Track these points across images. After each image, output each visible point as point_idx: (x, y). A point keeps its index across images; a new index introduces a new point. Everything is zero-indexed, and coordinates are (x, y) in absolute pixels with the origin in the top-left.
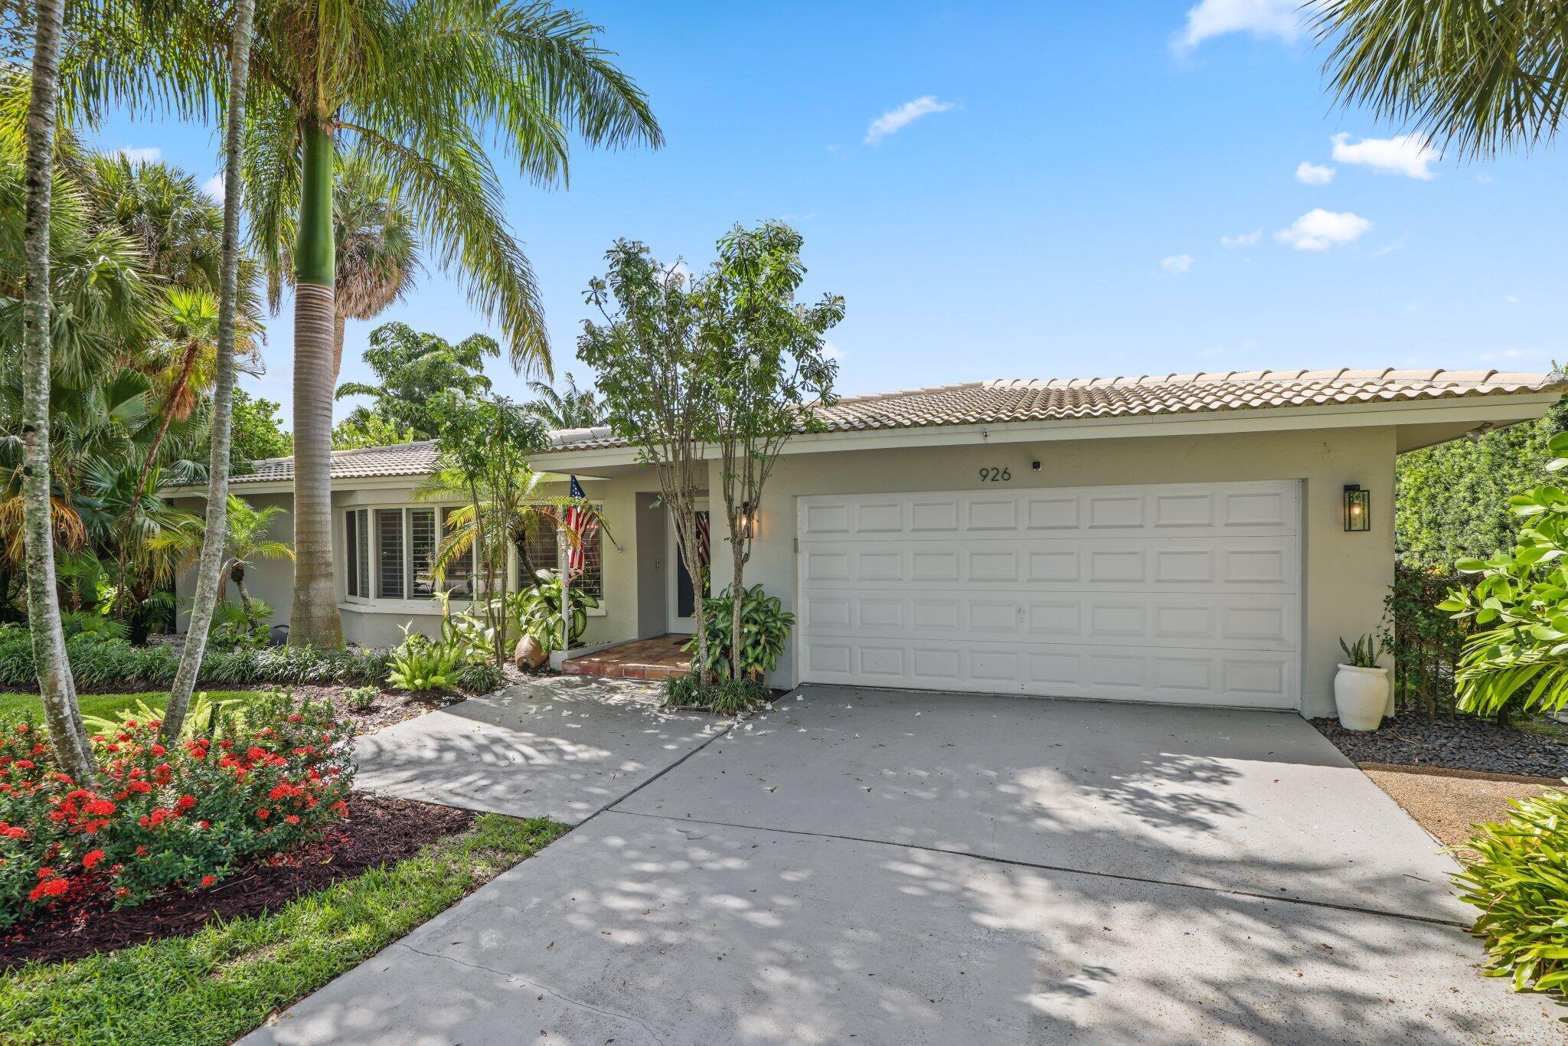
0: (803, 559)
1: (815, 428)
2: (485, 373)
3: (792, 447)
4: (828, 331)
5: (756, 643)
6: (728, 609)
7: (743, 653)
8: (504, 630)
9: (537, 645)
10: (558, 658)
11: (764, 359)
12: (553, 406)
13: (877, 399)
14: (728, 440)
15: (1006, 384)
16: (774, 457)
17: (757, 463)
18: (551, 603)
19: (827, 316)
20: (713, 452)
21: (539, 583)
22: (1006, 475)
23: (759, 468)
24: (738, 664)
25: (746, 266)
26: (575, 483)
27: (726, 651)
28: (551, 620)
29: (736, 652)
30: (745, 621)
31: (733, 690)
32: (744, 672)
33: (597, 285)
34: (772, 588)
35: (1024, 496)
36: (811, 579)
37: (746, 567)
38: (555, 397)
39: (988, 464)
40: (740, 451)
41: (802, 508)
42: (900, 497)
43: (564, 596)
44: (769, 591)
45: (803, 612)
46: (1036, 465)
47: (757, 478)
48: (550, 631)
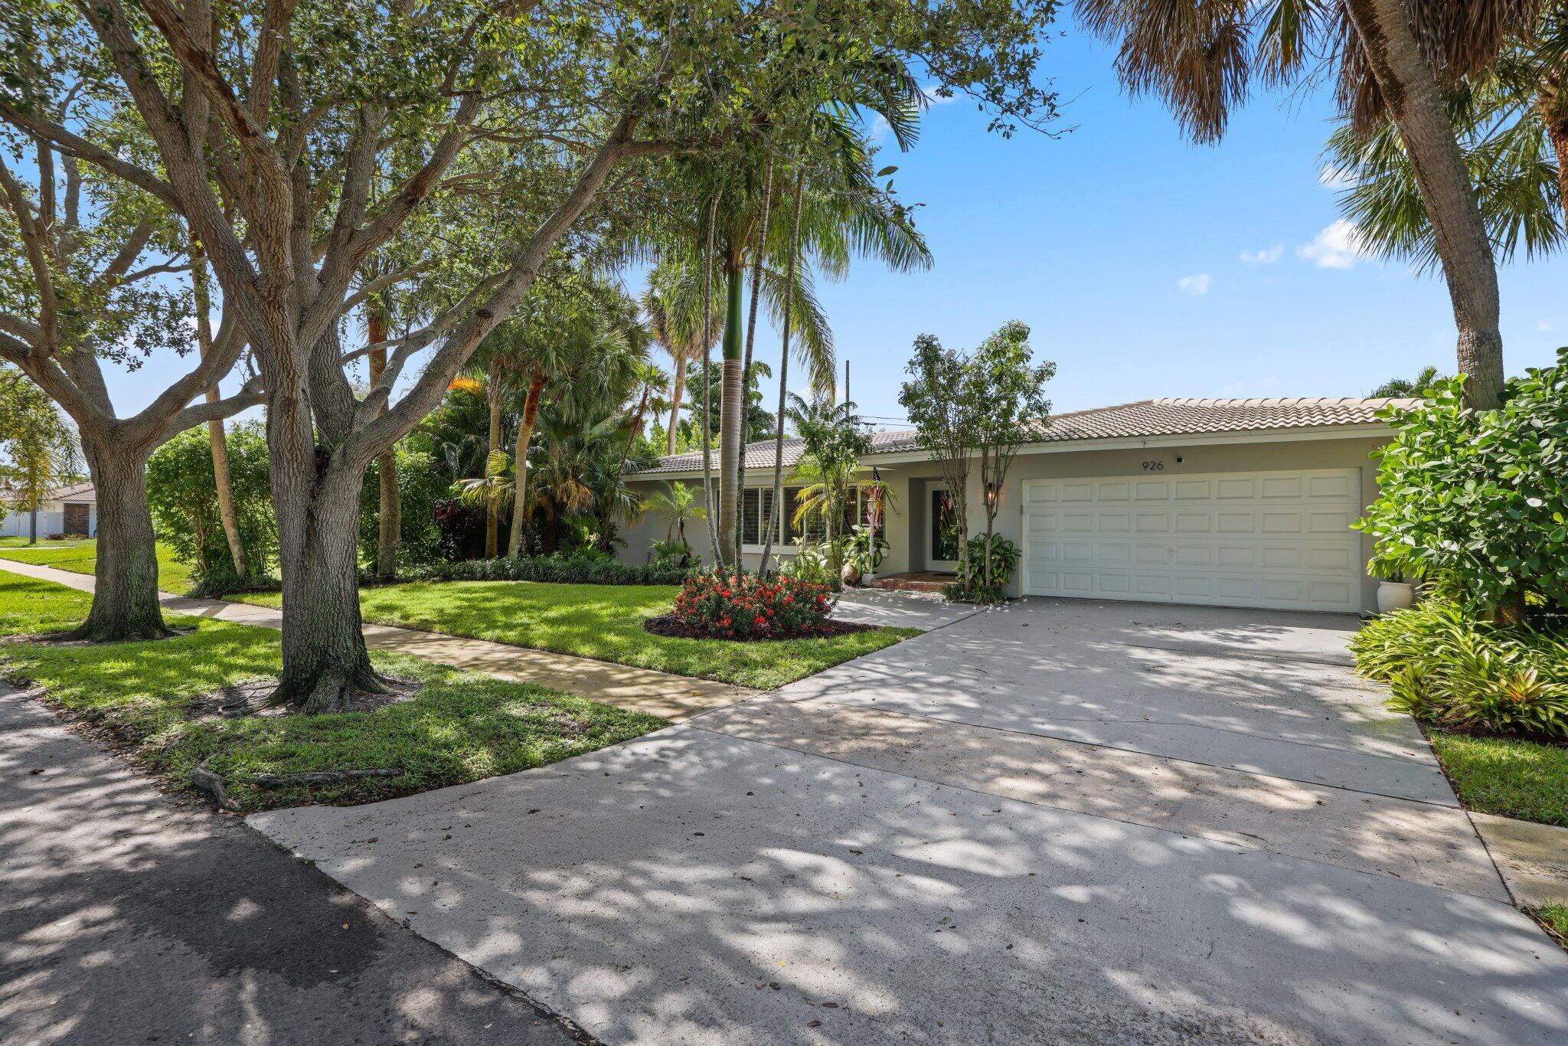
0: (1026, 518)
1: (1037, 439)
2: (759, 390)
3: (1022, 451)
4: (1045, 383)
5: (999, 566)
6: (982, 546)
7: (992, 572)
8: (837, 561)
9: (855, 569)
10: (868, 577)
11: (1009, 404)
12: (802, 412)
13: (1074, 415)
14: (985, 448)
15: (1170, 401)
16: (1012, 457)
17: (1003, 460)
18: (861, 546)
19: (1043, 374)
20: (977, 454)
21: (854, 533)
22: (1160, 466)
23: (1003, 465)
24: (988, 577)
25: (997, 352)
26: (876, 472)
27: (981, 570)
28: (863, 555)
29: (988, 570)
30: (993, 553)
31: (987, 591)
32: (992, 582)
33: (911, 363)
34: (1006, 535)
35: (1173, 479)
36: (1031, 530)
37: (995, 521)
38: (804, 406)
39: (1149, 459)
40: (992, 453)
41: (1026, 486)
42: (1089, 480)
43: (871, 541)
44: (1005, 537)
45: (1026, 548)
46: (1180, 460)
47: (1002, 468)
48: (862, 562)
